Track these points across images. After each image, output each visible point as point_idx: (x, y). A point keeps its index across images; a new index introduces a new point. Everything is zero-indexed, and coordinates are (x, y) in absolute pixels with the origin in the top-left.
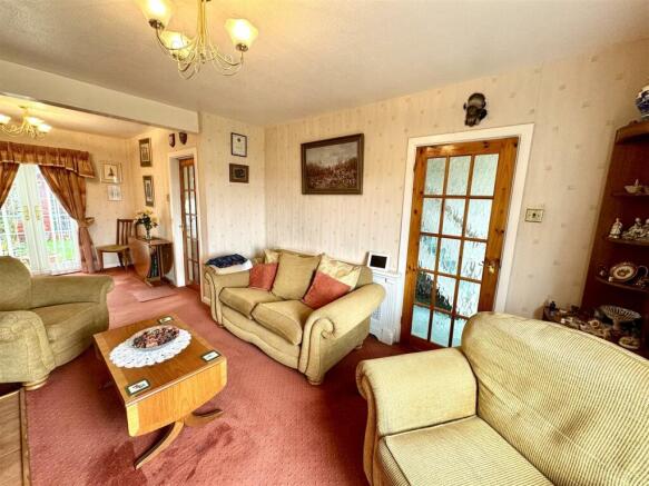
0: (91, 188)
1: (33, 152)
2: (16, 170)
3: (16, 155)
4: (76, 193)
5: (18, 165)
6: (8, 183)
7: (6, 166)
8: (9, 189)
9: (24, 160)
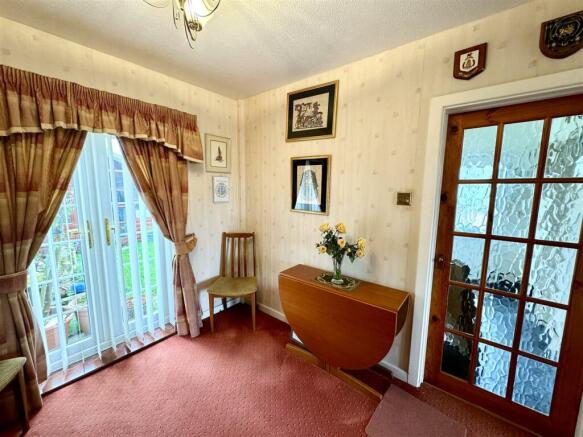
0: (194, 181)
1: (113, 108)
2: (79, 147)
3: (84, 114)
4: (176, 192)
5: (83, 134)
6: (64, 175)
7: (61, 136)
8: (64, 187)
9: (98, 126)
